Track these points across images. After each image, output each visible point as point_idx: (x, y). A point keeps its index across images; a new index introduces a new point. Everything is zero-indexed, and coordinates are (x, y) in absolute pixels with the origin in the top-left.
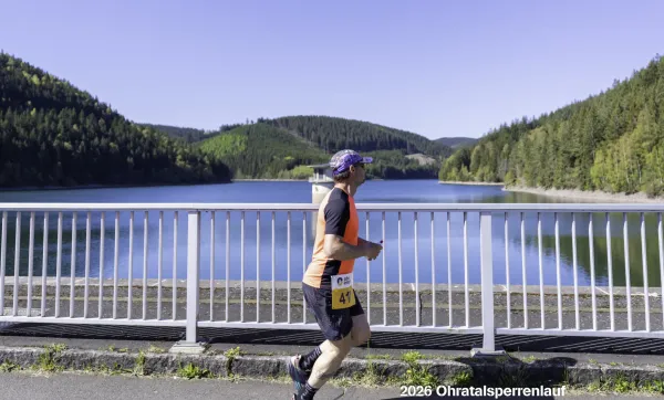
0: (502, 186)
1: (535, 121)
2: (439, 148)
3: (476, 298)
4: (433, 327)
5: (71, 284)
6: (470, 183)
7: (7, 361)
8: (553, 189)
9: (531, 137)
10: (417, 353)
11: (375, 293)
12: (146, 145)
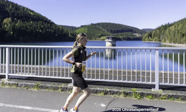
0: (161, 43)
1: (172, 24)
2: (143, 32)
3: (153, 74)
4: (141, 82)
5: (42, 67)
6: (152, 42)
7: (27, 86)
8: (177, 44)
9: (171, 28)
10: (136, 89)
11: (124, 72)
12: (61, 31)
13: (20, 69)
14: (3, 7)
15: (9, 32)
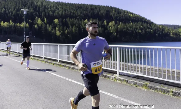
5: (154, 68)
7: (136, 84)
12: (161, 31)
13: (132, 67)
14: (108, 12)
15: (113, 34)
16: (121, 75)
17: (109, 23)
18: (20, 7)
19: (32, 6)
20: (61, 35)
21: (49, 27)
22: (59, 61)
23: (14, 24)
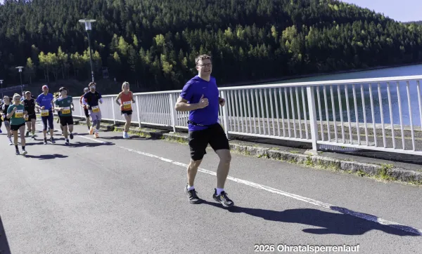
7: (360, 170)
12: (412, 37)
13: (347, 131)
14: (278, 7)
15: (295, 55)
16: (322, 150)
17: (283, 32)
18: (77, 16)
19: (103, 9)
20: (173, 70)
21: (145, 55)
22: (176, 128)
23: (67, 55)
